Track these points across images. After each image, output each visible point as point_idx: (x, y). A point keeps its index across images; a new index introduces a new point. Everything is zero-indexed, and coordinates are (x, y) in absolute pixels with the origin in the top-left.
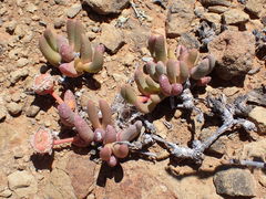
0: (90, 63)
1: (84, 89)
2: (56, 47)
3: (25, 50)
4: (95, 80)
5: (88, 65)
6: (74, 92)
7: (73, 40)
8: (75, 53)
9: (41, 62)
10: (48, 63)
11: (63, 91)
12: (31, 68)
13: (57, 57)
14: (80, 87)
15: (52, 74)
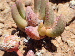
0: (51, 30)
1: (43, 50)
2: (24, 16)
3: (3, 18)
4: (52, 44)
5: (49, 31)
6: (35, 52)
7: (38, 11)
8: (39, 21)
9: (13, 27)
10: (17, 28)
11: (26, 50)
12: (5, 31)
13: (24, 23)
14: (40, 48)
15: (19, 35)
